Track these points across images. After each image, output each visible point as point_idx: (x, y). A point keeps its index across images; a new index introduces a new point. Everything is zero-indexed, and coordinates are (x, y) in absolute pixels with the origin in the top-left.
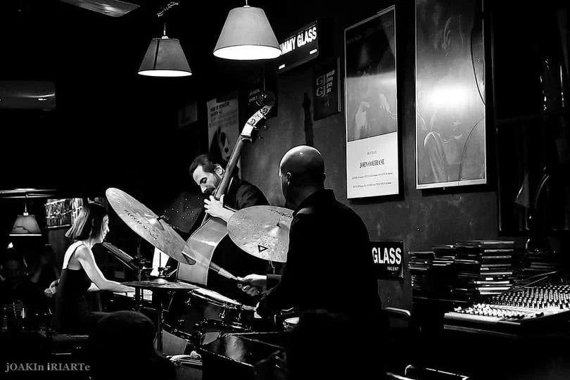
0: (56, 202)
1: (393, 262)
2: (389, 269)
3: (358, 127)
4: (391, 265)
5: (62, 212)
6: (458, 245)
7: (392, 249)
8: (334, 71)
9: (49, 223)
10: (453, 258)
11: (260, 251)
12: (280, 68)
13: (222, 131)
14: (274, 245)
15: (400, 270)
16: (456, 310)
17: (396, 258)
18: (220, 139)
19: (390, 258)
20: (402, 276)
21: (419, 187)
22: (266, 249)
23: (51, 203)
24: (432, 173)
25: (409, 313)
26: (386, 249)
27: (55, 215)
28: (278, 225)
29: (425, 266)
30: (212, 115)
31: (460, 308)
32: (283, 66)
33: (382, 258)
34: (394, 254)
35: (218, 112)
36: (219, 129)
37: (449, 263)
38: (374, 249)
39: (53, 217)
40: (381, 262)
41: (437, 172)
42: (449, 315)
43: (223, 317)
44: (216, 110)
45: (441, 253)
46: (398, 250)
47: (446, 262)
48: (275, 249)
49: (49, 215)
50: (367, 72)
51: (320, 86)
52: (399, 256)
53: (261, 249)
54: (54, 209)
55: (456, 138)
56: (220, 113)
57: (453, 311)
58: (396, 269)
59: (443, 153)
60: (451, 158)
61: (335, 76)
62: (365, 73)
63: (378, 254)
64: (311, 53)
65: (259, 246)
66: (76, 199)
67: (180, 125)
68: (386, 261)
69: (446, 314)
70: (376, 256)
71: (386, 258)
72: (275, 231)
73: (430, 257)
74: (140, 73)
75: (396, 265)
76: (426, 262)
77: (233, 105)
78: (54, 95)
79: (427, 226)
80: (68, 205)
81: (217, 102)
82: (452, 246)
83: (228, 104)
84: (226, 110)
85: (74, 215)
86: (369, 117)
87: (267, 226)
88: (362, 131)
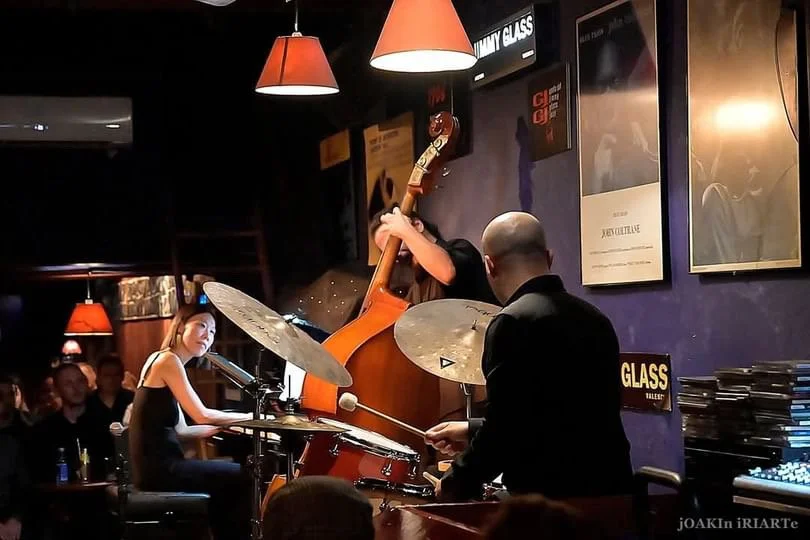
0: (134, 280)
1: (654, 387)
2: (649, 396)
3: (599, 174)
4: (651, 391)
5: (144, 296)
6: (755, 369)
7: (653, 366)
8: (559, 86)
9: (125, 312)
10: (748, 388)
11: (443, 367)
12: (477, 78)
13: (388, 175)
14: (465, 358)
15: (665, 399)
16: (752, 472)
17: (660, 380)
18: (384, 188)
19: (650, 379)
20: (669, 408)
21: (694, 269)
22: (452, 363)
23: (128, 282)
24: (715, 248)
25: (677, 477)
26: (643, 365)
27: (134, 300)
28: (474, 328)
29: (704, 399)
30: (373, 150)
31: (759, 470)
32: (482, 76)
33: (638, 380)
34: (657, 373)
35: (382, 144)
36: (384, 174)
37: (742, 396)
38: (625, 365)
39: (132, 303)
40: (636, 385)
41: (723, 247)
42: (741, 480)
43: (388, 474)
44: (378, 143)
45: (729, 380)
46: (663, 367)
47: (737, 394)
48: (467, 365)
49: (126, 300)
50: (611, 87)
51: (539, 107)
52: (665, 377)
53: (445, 363)
54: (133, 291)
55: (753, 193)
56: (385, 146)
57: (748, 474)
58: (659, 397)
59: (732, 215)
60: (746, 225)
61: (562, 93)
62: (608, 89)
63: (630, 372)
64: (525, 56)
65: (442, 359)
66: (167, 278)
67: (324, 166)
68: (644, 385)
69: (736, 479)
70: (628, 376)
71: (644, 380)
72: (469, 338)
73: (711, 386)
74: (259, 90)
75: (659, 390)
76: (705, 394)
77: (405, 134)
78: (129, 118)
79: (708, 331)
80: (154, 287)
81: (380, 130)
82: (745, 370)
83: (396, 133)
84: (394, 142)
85: (163, 301)
86: (616, 158)
87: (457, 330)
88: (605, 179)
